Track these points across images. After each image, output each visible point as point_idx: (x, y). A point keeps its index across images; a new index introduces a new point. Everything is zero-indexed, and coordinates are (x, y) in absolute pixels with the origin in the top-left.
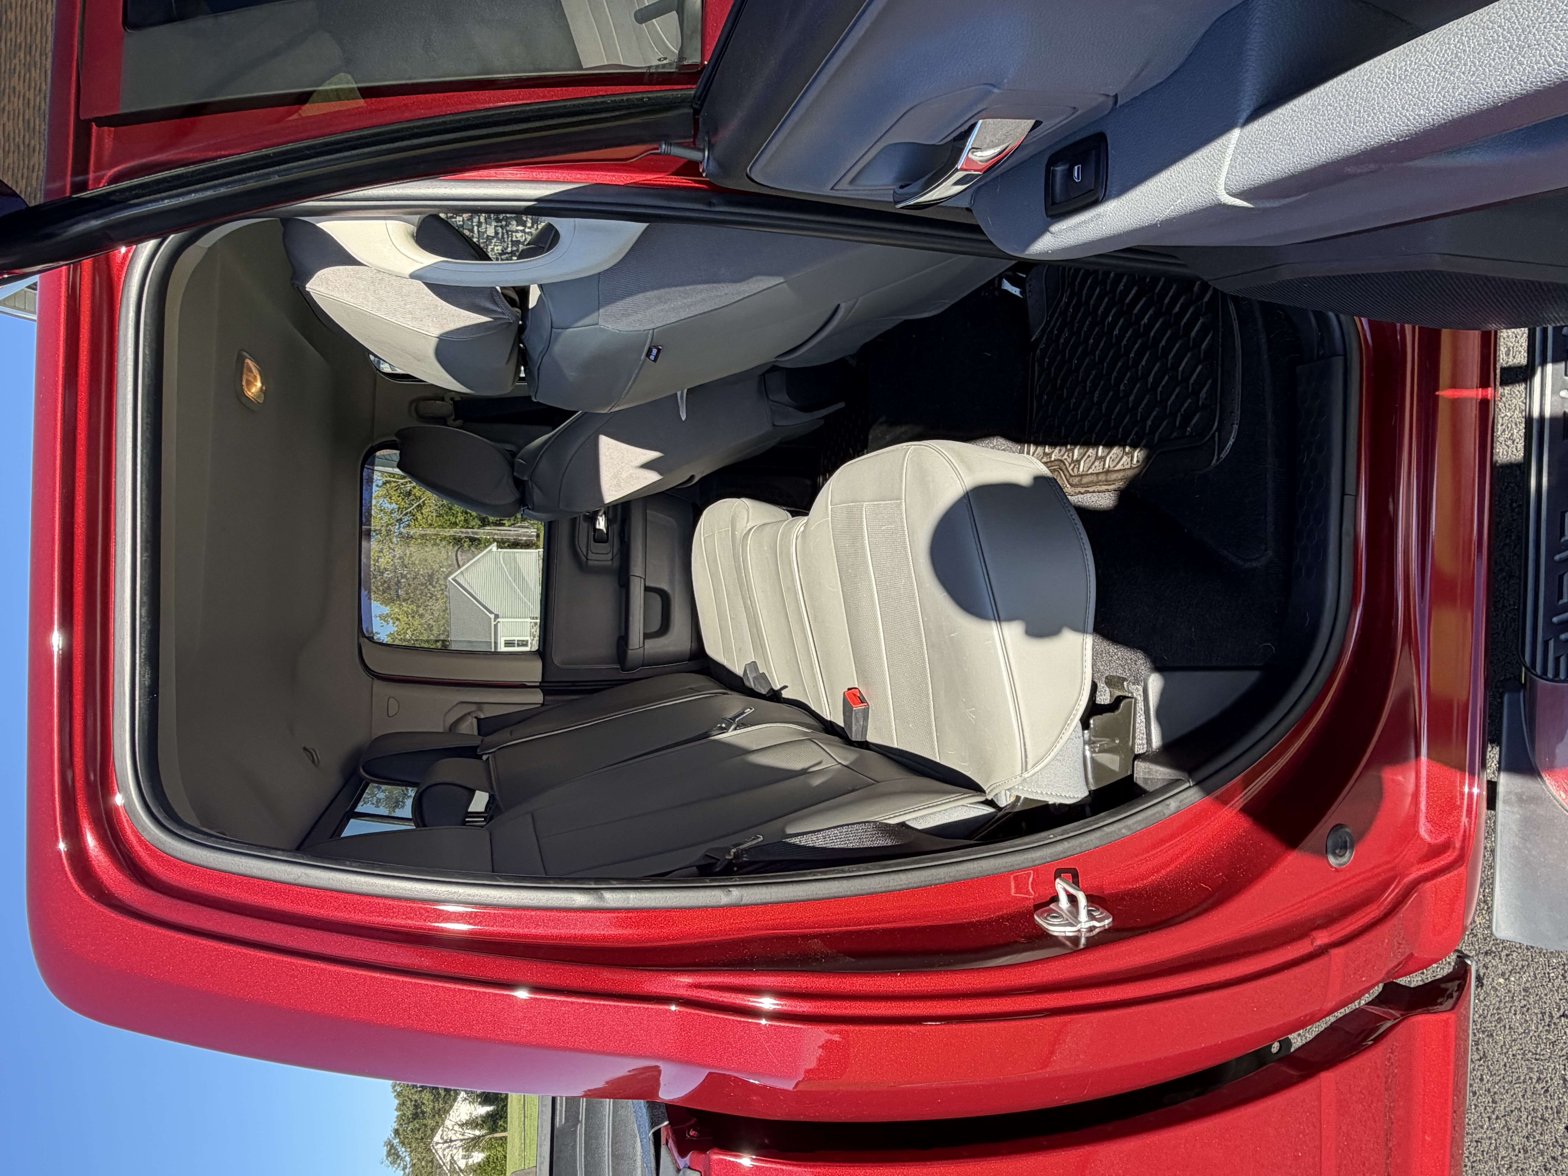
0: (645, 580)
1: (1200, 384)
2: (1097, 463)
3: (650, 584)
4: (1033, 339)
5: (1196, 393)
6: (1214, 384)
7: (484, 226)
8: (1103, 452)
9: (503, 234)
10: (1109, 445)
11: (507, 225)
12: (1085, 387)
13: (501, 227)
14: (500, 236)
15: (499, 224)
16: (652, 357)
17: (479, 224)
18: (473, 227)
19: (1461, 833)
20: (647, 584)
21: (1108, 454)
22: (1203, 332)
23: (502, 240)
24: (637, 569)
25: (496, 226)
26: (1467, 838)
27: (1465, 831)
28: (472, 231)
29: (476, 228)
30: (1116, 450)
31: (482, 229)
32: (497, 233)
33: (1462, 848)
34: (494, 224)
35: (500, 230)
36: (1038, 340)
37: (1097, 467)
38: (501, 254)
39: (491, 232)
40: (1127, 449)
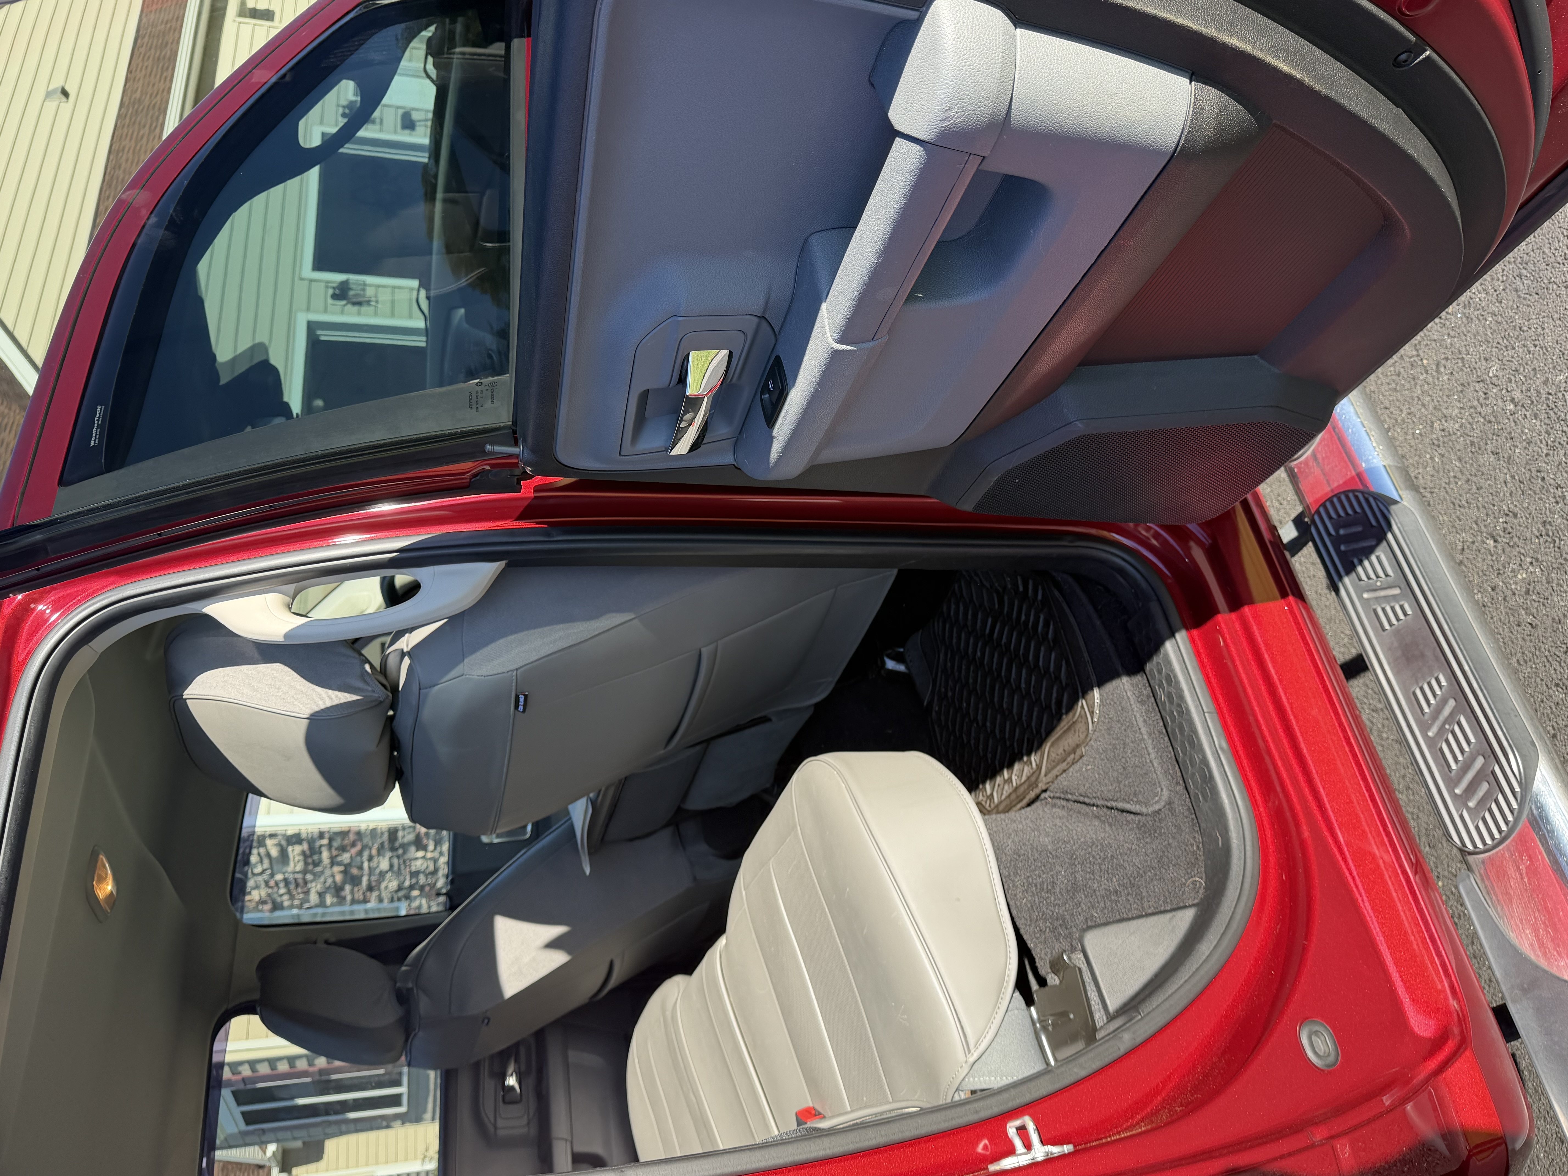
0: (572, 1143)
1: (1058, 668)
2: (1006, 787)
3: (581, 1148)
4: (925, 703)
5: (1058, 678)
6: (1068, 662)
7: (375, 860)
8: (1008, 773)
9: (399, 865)
10: (1010, 766)
11: (404, 853)
12: (978, 724)
13: (398, 857)
14: (396, 868)
15: (395, 854)
16: (521, 708)
17: (370, 859)
18: (362, 863)
19: (1455, 1017)
20: (576, 1149)
21: (1012, 773)
22: (1047, 625)
23: (399, 873)
24: (560, 1127)
25: (390, 858)
26: (1462, 1020)
27: (1458, 1015)
28: (361, 868)
29: (366, 865)
30: (1017, 766)
31: (374, 864)
32: (391, 866)
33: (1462, 1032)
34: (388, 854)
35: (395, 861)
36: (930, 703)
37: (1007, 789)
38: (397, 891)
39: (384, 865)
40: (1025, 759)
